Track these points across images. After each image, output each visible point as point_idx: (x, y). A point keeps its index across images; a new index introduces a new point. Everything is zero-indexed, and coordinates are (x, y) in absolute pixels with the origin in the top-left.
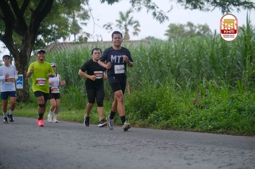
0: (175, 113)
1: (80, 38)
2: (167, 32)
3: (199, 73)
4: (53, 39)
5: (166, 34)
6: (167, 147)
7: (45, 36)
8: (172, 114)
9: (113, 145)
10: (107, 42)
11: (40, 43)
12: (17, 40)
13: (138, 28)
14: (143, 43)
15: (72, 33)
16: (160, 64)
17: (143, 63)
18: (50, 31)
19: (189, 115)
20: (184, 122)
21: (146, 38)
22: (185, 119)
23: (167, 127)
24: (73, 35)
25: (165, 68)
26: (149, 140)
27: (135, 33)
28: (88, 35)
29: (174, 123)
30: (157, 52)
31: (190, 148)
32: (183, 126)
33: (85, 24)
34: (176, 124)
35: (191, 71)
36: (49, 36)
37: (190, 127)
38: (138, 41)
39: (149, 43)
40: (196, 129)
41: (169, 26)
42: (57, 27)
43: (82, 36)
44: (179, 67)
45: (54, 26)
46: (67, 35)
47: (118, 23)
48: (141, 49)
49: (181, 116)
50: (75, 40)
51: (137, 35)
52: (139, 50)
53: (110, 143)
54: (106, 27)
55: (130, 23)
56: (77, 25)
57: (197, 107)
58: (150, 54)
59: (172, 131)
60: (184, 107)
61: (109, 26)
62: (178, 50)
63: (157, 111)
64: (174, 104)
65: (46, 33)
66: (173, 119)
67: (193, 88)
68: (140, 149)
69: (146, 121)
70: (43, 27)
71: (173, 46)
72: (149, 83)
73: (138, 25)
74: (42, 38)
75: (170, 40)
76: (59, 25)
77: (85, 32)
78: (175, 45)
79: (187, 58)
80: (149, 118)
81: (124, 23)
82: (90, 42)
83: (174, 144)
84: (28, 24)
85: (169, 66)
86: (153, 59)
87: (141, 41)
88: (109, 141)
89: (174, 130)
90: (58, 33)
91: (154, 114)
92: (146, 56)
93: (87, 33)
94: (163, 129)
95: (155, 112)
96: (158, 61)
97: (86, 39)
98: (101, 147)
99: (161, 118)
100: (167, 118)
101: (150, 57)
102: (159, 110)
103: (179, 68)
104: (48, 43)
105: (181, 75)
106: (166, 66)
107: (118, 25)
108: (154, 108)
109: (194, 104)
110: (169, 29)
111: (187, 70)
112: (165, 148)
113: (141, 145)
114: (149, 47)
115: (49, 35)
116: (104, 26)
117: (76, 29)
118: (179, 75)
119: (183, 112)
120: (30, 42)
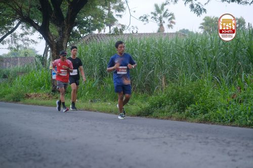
0: (214, 107)
1: (116, 30)
2: (202, 25)
3: (235, 67)
4: (89, 31)
5: (200, 27)
6: (208, 142)
7: (80, 28)
8: (210, 108)
9: (153, 138)
10: (142, 34)
11: (75, 35)
12: (54, 30)
13: (173, 20)
14: (179, 35)
15: (107, 25)
16: (196, 56)
17: (179, 55)
18: (86, 22)
19: (227, 109)
20: (223, 116)
21: (180, 31)
22: (224, 113)
23: (205, 121)
24: (108, 27)
25: (201, 62)
26: (188, 134)
27: (170, 26)
28: (123, 27)
29: (212, 117)
30: (193, 44)
31: (232, 143)
32: (222, 121)
33: (120, 16)
34: (214, 118)
35: (227, 65)
36: (85, 28)
37: (229, 121)
38: (173, 33)
39: (184, 35)
40: (235, 123)
41: (204, 19)
42: (92, 19)
43: (117, 27)
44: (216, 60)
45: (89, 17)
46: (103, 26)
47: (153, 15)
48: (176, 42)
49: (219, 110)
50: (110, 32)
51: (172, 28)
52: (174, 42)
53: (149, 136)
54: (142, 18)
55: (165, 15)
56: (112, 17)
57: (235, 101)
58: (186, 46)
59: (210, 125)
60: (221, 100)
61: (145, 18)
62: (214, 44)
63: (195, 104)
64: (211, 97)
65: (81, 24)
66: (211, 113)
67: (230, 82)
68: (180, 143)
69: (184, 115)
70: (79, 19)
71: (209, 39)
72: (185, 76)
73: (173, 18)
74: (78, 30)
75: (205, 32)
76: (95, 16)
77: (120, 24)
78: (211, 39)
79: (223, 51)
80: (186, 111)
81: (159, 15)
82: (126, 34)
83: (215, 138)
84: (65, 16)
85: (205, 59)
86: (189, 52)
87: (177, 33)
88: (148, 133)
89: (212, 124)
90: (94, 25)
91: (192, 107)
92: (182, 49)
93: (122, 25)
94: (201, 123)
95: (193, 105)
96: (194, 54)
97: (121, 31)
98: (140, 140)
99: (198, 111)
100: (205, 111)
101: (186, 50)
102: (196, 104)
103: (215, 61)
104: (83, 34)
105: (217, 68)
106: (202, 59)
107: (152, 17)
108: (191, 101)
109: (233, 98)
110: (204, 21)
111: (223, 63)
112: (207, 143)
113: (180, 139)
114: (185, 40)
115: (85, 26)
116: (140, 18)
117: (111, 21)
118: (215, 68)
119: (221, 106)
120: (67, 33)
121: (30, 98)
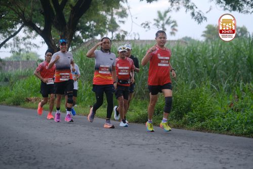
0: (211, 115)
1: (118, 36)
2: (204, 33)
3: (235, 76)
4: (91, 36)
5: (203, 35)
6: (201, 150)
7: (83, 33)
8: (207, 116)
9: (147, 144)
10: (144, 41)
11: (78, 40)
12: (55, 35)
13: (176, 28)
14: (180, 43)
15: (110, 31)
16: (197, 65)
17: (179, 63)
18: (88, 28)
19: (224, 118)
20: (220, 124)
21: (183, 38)
22: (220, 121)
23: (202, 129)
24: (111, 33)
25: (201, 69)
26: (183, 141)
27: (172, 33)
28: (126, 33)
29: (209, 125)
30: (194, 52)
31: (225, 151)
32: (218, 129)
33: (123, 22)
34: (211, 126)
35: (227, 73)
36: (87, 33)
37: (226, 129)
38: (175, 41)
39: (186, 43)
40: (231, 132)
41: (206, 27)
42: (95, 24)
43: (119, 34)
44: (216, 68)
45: (92, 22)
46: (105, 32)
47: (155, 22)
48: (178, 49)
49: (216, 118)
50: (112, 38)
51: (174, 35)
52: (175, 50)
53: (144, 142)
54: (144, 25)
55: (168, 22)
56: (115, 23)
57: (232, 109)
58: (187, 54)
59: (207, 133)
60: (218, 109)
61: (147, 25)
62: (215, 52)
63: (192, 112)
64: (209, 106)
65: (84, 29)
66: (208, 121)
67: (229, 90)
68: (174, 150)
69: (181, 122)
70: (81, 23)
71: (210, 47)
72: (184, 83)
73: (176, 25)
74: (80, 35)
75: (207, 41)
76: (97, 22)
77: (122, 30)
78: (212, 47)
79: (224, 60)
80: (184, 118)
81: (161, 22)
82: (127, 40)
83: (208, 146)
84: (67, 20)
85: (205, 67)
86: (190, 60)
87: (178, 41)
88: (143, 140)
89: (209, 132)
90: (96, 30)
91: (189, 115)
92: (183, 56)
93: (124, 31)
94: (197, 131)
95: (190, 113)
96: (194, 61)
97: (123, 37)
98: (134, 146)
99: (195, 119)
100: (202, 119)
101: (186, 57)
102: (194, 111)
103: (215, 70)
104: (86, 39)
105: (217, 77)
106: (202, 67)
107: (155, 24)
108: (189, 109)
109: (230, 107)
110: (206, 30)
111: (223, 72)
112: (200, 151)
113: (175, 146)
114: (186, 47)
115: (87, 31)
116: (142, 24)
117: (114, 26)
118: (215, 76)
119: (218, 115)
120: (69, 37)
121: (30, 102)
